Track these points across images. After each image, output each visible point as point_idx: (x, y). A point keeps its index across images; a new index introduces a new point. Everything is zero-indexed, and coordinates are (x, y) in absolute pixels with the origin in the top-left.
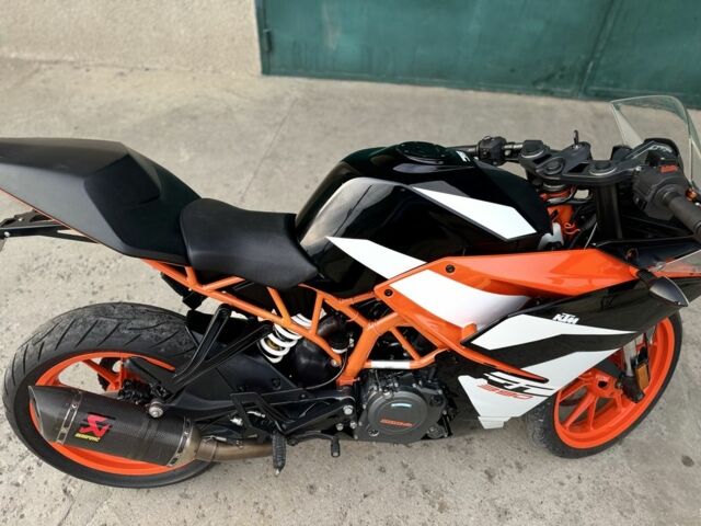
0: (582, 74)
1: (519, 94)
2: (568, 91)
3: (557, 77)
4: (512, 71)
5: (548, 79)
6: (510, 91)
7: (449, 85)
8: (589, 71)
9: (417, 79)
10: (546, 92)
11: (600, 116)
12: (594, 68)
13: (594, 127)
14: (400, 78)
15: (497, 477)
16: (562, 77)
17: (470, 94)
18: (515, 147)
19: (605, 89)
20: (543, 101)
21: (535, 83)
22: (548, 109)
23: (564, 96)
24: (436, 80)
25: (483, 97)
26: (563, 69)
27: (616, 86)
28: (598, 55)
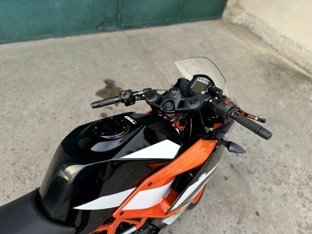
0: (117, 19)
1: (91, 34)
2: (113, 28)
3: (106, 23)
4: (85, 23)
5: (102, 24)
6: (87, 33)
7: (56, 36)
8: (119, 18)
9: (36, 37)
10: (103, 31)
11: (130, 37)
12: (121, 16)
13: (131, 44)
14: (25, 38)
15: (173, 231)
16: (108, 22)
17: (68, 39)
18: (139, 93)
19: (128, 24)
20: (104, 35)
21: (97, 27)
22: (108, 39)
23: (111, 31)
24: (46, 35)
25: (75, 39)
26: (107, 18)
27: (131, 22)
28: (120, 10)
